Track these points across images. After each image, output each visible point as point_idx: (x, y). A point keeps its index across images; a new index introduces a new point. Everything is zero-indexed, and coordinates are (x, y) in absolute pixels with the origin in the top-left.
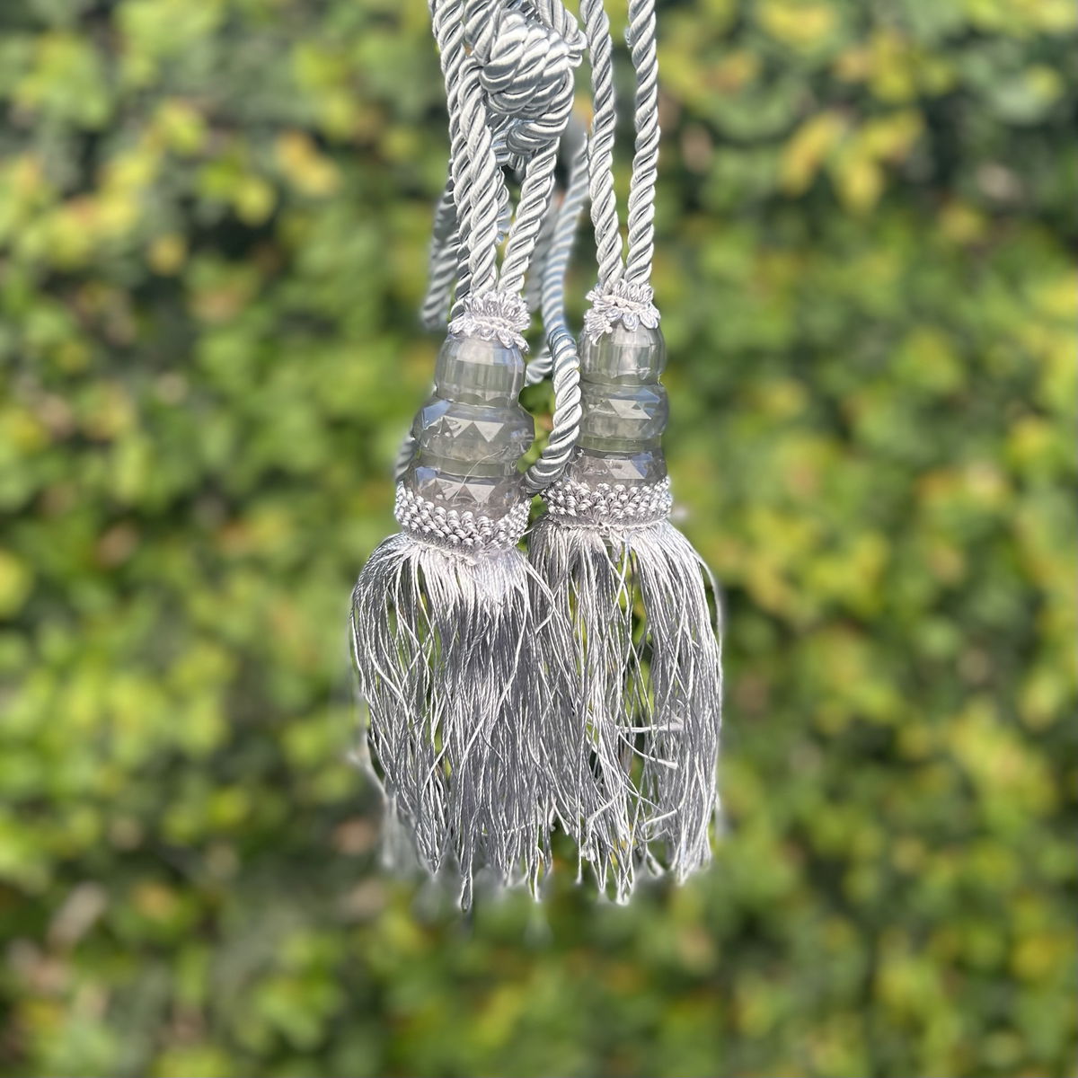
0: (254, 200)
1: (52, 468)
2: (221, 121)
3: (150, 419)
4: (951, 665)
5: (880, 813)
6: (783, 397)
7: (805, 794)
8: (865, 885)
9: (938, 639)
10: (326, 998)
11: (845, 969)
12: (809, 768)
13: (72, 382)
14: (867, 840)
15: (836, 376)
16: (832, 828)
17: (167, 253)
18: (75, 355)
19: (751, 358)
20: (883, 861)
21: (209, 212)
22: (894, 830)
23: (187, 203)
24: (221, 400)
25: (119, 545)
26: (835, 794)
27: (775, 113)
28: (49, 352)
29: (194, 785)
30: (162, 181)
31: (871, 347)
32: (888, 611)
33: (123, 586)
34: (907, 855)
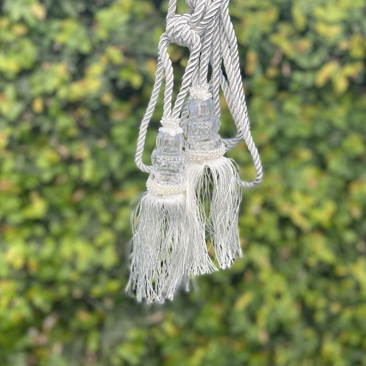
0: (136, 81)
1: (59, 170)
2: (128, 54)
3: (94, 154)
4: (354, 245)
5: (326, 293)
6: (305, 154)
7: (302, 287)
8: (320, 317)
9: (349, 237)
10: (142, 350)
11: (311, 345)
12: (303, 278)
13: (70, 140)
14: (321, 303)
15: (322, 147)
16: (310, 298)
17: (107, 98)
18: (73, 132)
19: (296, 140)
20: (326, 310)
21: (121, 84)
22: (330, 300)
23: (114, 81)
24: (118, 148)
25: (79, 196)
26: (311, 287)
27: (316, 60)
28: (64, 131)
29: (103, 278)
30: (105, 73)
31: (335, 138)
32: (334, 227)
33: (79, 209)
34: (335, 308)
